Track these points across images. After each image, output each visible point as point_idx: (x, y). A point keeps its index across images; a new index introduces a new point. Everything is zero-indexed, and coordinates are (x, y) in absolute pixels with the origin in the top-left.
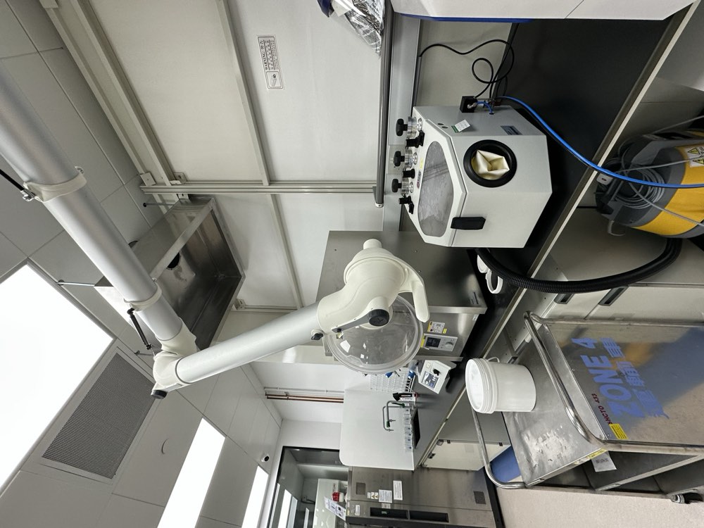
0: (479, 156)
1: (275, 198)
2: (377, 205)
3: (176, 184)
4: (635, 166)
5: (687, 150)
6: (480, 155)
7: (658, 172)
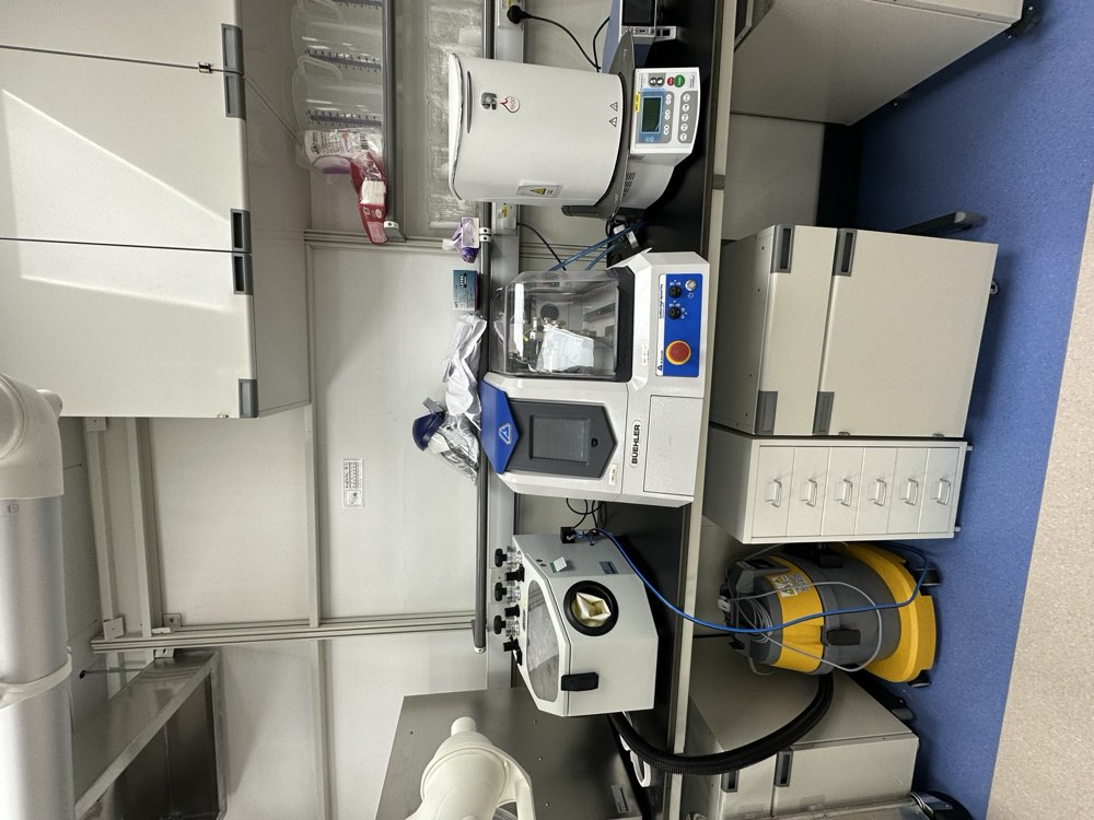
0: (578, 597)
1: (324, 647)
2: (477, 650)
3: (162, 634)
4: (741, 595)
5: (774, 579)
6: (580, 598)
7: (761, 602)
